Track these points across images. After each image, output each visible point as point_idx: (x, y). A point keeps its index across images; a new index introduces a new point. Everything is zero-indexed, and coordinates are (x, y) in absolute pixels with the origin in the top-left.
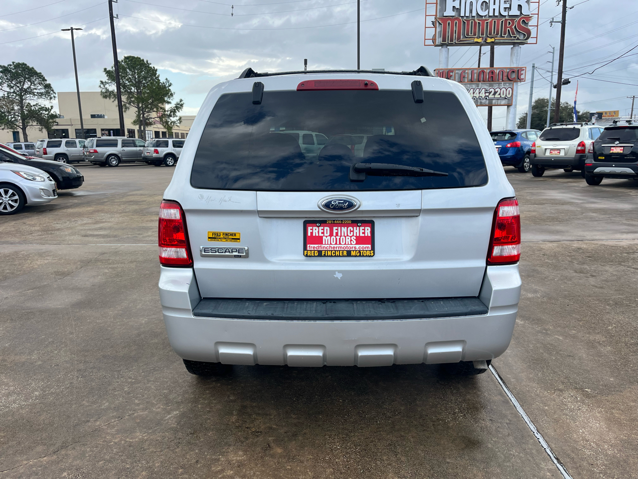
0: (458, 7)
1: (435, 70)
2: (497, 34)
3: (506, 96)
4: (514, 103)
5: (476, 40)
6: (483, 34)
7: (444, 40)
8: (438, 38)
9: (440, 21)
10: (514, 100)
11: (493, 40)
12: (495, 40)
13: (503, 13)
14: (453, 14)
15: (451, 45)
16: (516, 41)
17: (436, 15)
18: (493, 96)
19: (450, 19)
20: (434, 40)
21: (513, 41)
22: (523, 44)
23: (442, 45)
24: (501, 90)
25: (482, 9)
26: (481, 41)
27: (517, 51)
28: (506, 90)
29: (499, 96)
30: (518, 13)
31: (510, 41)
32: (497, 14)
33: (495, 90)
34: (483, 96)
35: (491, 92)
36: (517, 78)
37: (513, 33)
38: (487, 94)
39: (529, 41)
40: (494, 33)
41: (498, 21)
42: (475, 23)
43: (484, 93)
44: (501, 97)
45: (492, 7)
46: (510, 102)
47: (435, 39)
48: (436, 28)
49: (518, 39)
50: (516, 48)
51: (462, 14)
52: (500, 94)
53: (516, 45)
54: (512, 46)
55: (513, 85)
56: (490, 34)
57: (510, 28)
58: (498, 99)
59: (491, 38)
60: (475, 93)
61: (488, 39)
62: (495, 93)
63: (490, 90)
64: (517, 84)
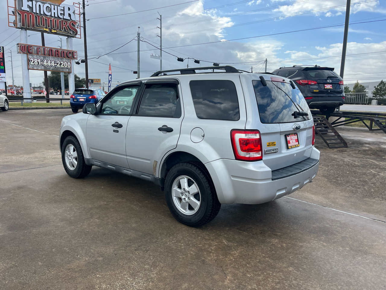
0: (31, 6)
1: (18, 44)
2: (58, 28)
3: (67, 67)
4: (72, 72)
5: (45, 29)
6: (49, 26)
7: (23, 25)
8: (19, 23)
9: (19, 13)
10: (72, 70)
11: (55, 31)
12: (57, 31)
13: (60, 16)
14: (28, 10)
15: (29, 29)
16: (69, 35)
17: (15, 8)
18: (60, 66)
19: (26, 13)
20: (15, 23)
21: (68, 35)
22: (73, 37)
23: (22, 28)
24: (64, 63)
25: (47, 11)
26: (48, 30)
27: (71, 41)
28: (67, 63)
29: (63, 66)
30: (69, 18)
31: (66, 34)
32: (56, 16)
33: (60, 62)
34: (54, 65)
35: (58, 63)
36: (72, 57)
37: (67, 30)
38: (56, 64)
39: (77, 36)
40: (56, 27)
41: (58, 20)
42: (43, 19)
43: (54, 63)
44: (64, 67)
45: (53, 11)
46: (70, 71)
47: (17, 24)
48: (16, 16)
49: (70, 34)
50: (70, 39)
51: (34, 11)
52: (64, 65)
53: (70, 37)
54: (67, 37)
55: (71, 61)
56: (54, 27)
57: (65, 26)
58: (62, 68)
59: (55, 30)
60: (48, 63)
61: (53, 30)
62: (61, 64)
63: (58, 62)
64: (73, 60)
